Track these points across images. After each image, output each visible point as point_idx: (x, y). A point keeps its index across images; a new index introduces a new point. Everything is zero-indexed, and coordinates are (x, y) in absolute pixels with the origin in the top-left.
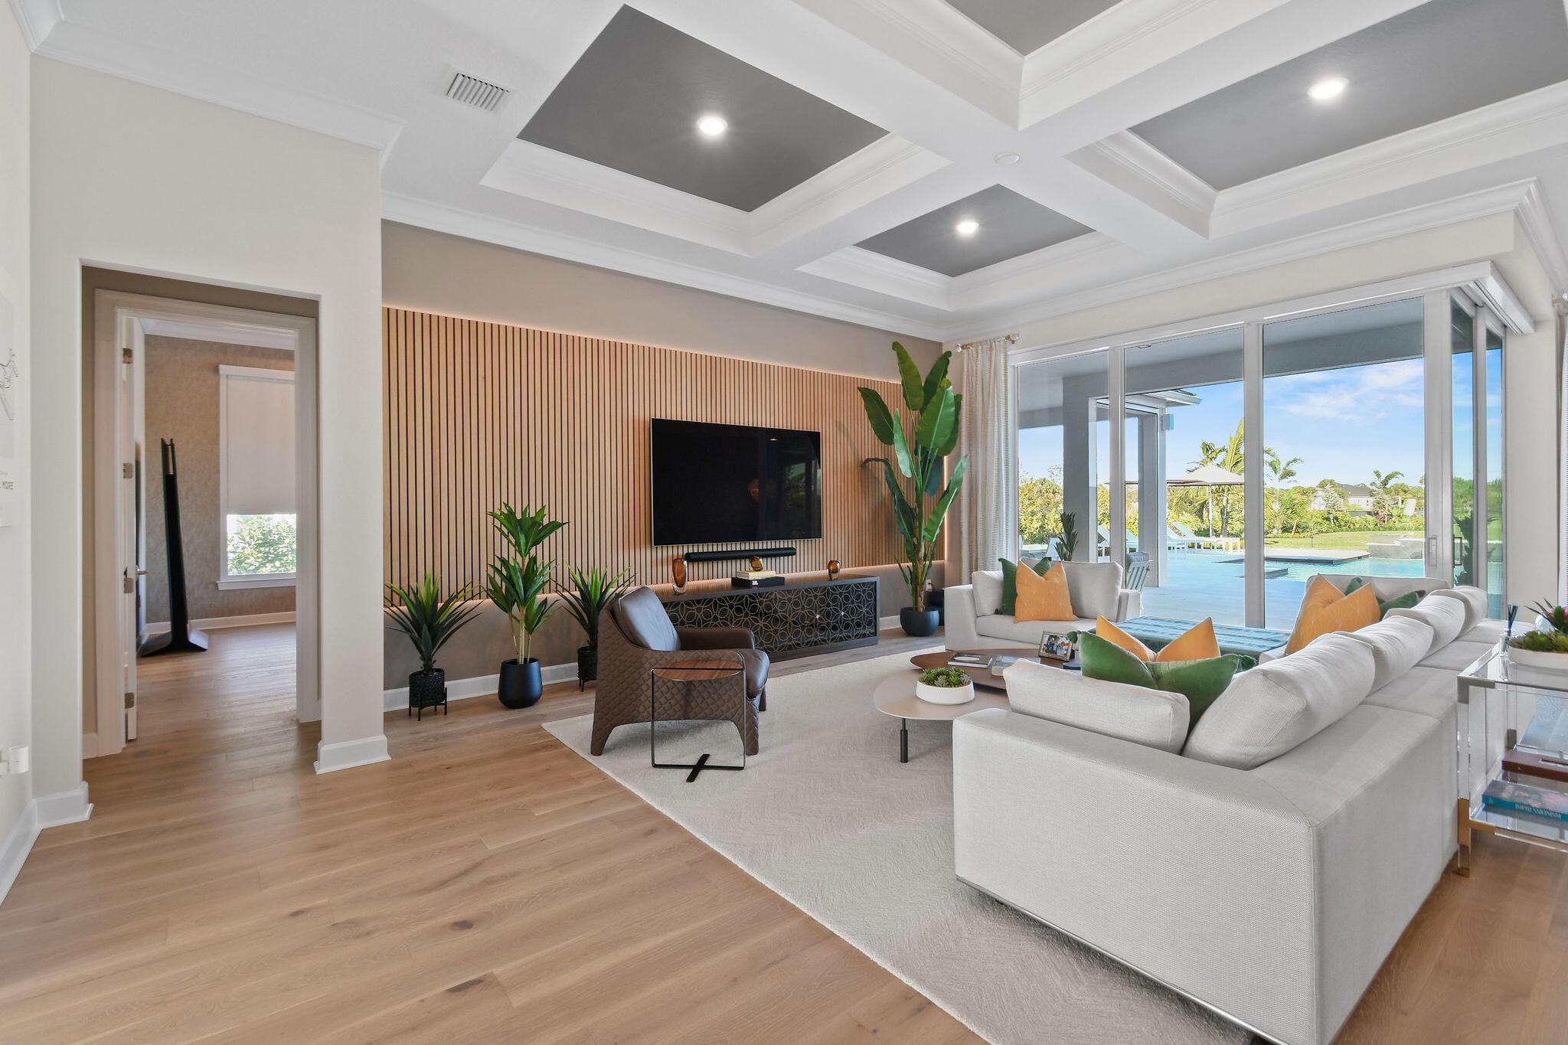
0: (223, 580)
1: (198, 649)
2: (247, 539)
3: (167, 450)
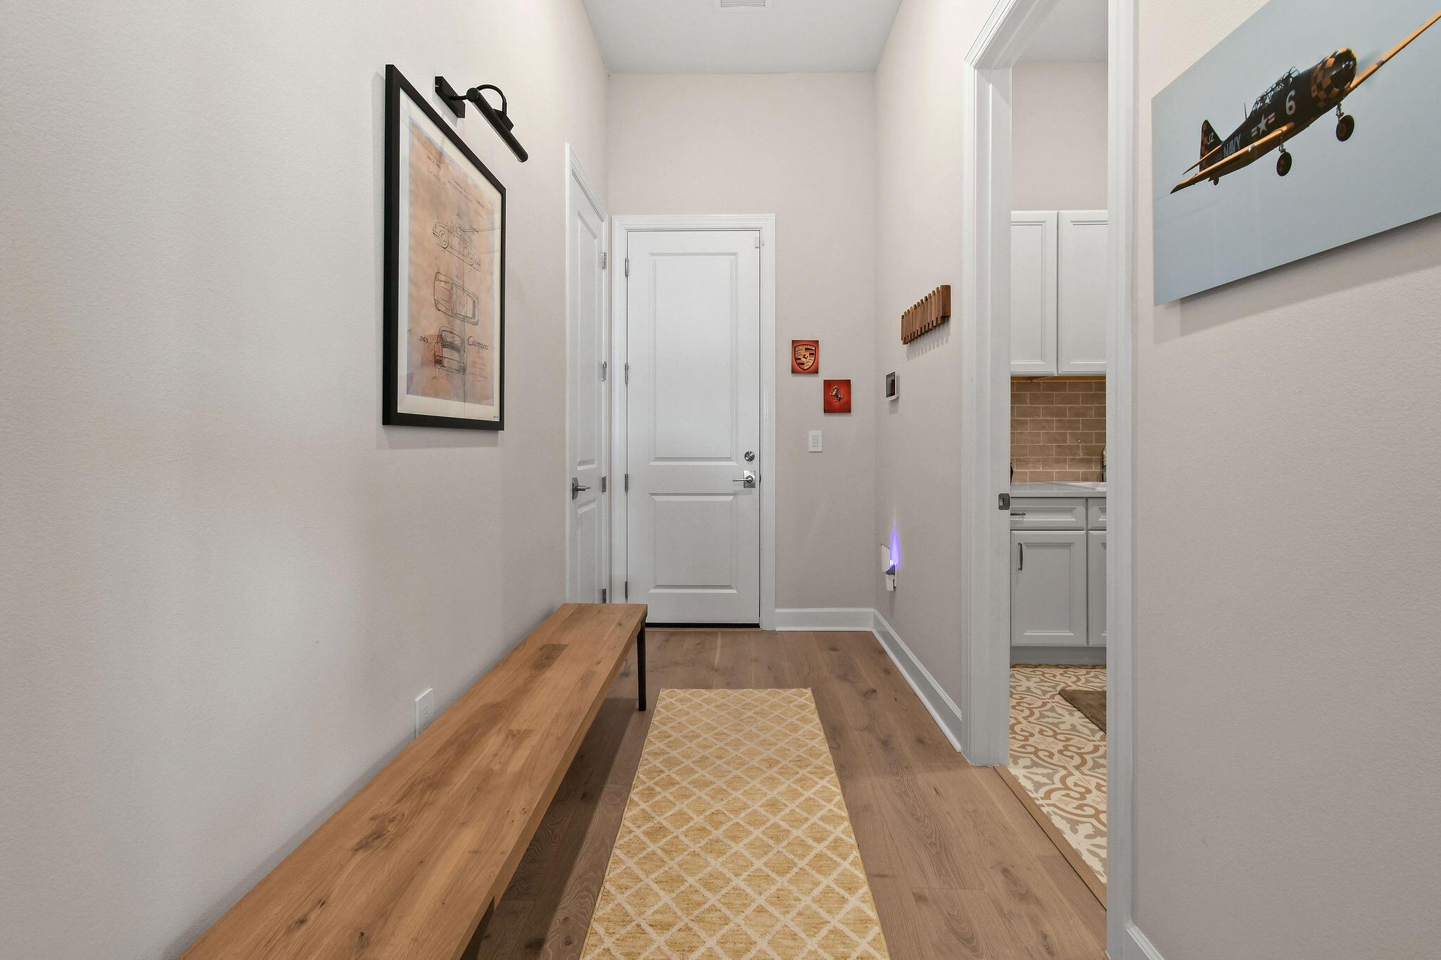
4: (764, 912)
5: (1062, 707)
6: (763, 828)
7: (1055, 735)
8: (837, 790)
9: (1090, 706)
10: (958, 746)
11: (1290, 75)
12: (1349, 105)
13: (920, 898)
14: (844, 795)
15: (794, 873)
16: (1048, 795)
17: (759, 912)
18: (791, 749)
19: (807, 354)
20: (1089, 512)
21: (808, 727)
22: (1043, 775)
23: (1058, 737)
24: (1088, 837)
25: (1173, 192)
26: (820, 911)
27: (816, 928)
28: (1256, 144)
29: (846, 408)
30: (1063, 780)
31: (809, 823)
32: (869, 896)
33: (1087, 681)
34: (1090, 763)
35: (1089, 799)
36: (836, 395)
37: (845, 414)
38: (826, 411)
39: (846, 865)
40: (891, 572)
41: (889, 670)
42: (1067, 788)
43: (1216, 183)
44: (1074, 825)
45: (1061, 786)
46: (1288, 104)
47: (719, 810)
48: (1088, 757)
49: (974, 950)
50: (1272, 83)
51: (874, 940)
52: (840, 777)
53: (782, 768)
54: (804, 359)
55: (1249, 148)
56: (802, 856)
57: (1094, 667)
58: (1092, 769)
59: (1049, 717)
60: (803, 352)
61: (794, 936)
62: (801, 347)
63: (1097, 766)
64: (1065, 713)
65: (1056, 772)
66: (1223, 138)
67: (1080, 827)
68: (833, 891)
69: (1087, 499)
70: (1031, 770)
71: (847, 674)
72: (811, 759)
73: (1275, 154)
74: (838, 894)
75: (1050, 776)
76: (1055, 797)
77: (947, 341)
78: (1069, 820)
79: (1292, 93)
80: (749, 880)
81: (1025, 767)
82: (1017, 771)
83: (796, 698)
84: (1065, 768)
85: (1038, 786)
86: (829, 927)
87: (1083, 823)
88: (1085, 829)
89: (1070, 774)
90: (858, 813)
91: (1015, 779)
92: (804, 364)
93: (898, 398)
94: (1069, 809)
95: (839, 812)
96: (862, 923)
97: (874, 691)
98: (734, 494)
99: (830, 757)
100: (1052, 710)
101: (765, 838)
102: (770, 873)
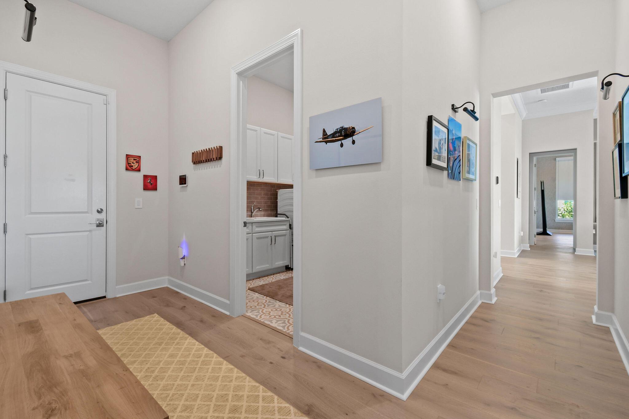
0: (557, 219)
1: (549, 235)
2: (566, 210)
3: (542, 183)
4: (195, 385)
5: (252, 293)
6: (174, 364)
7: (254, 301)
8: (195, 341)
9: (259, 290)
10: (228, 313)
11: (343, 127)
12: (355, 137)
13: (242, 356)
14: (198, 341)
15: (198, 370)
16: (261, 317)
17: (193, 386)
18: (164, 336)
19: (135, 162)
20: (253, 227)
21: (167, 326)
22: (256, 312)
23: (255, 301)
24: (276, 323)
25: (315, 142)
26: (215, 374)
27: (217, 379)
28: (336, 138)
29: (155, 188)
30: (262, 312)
31: (192, 354)
32: (228, 363)
33: (254, 284)
34: (267, 305)
35: (271, 314)
36: (150, 182)
37: (154, 191)
38: (144, 189)
39: (214, 359)
40: (183, 258)
41: (185, 298)
42: (264, 313)
43: (326, 144)
44: (271, 322)
45: (263, 314)
46: (343, 133)
47: (148, 367)
48: (265, 304)
49: (264, 360)
50: (340, 127)
51: (237, 372)
52: (192, 337)
53: (166, 343)
54: (133, 164)
55: (334, 139)
56: (197, 364)
57: (253, 279)
58: (268, 306)
59: (249, 297)
60: (132, 161)
61: (211, 385)
62: (131, 158)
63: (268, 305)
64: (253, 294)
65: (259, 311)
66: (328, 134)
67: (273, 321)
68: (215, 368)
69: (252, 223)
70: (252, 312)
71: (168, 304)
72: (176, 336)
73: (340, 142)
74: (217, 367)
75: (259, 312)
76: (263, 317)
77: (220, 167)
78: (269, 321)
79: (343, 131)
80: (181, 380)
81: (250, 312)
82: (249, 314)
83: (152, 319)
84: (261, 309)
85: (257, 316)
86: (221, 377)
87: (273, 320)
88: (274, 321)
89: (263, 310)
90: (207, 344)
91: (249, 316)
92: (132, 166)
93: (187, 186)
94: (268, 318)
95: (200, 347)
96: (231, 370)
97: (185, 307)
98: (90, 231)
99: (183, 332)
100: (249, 294)
101: (178, 366)
102: (188, 374)
